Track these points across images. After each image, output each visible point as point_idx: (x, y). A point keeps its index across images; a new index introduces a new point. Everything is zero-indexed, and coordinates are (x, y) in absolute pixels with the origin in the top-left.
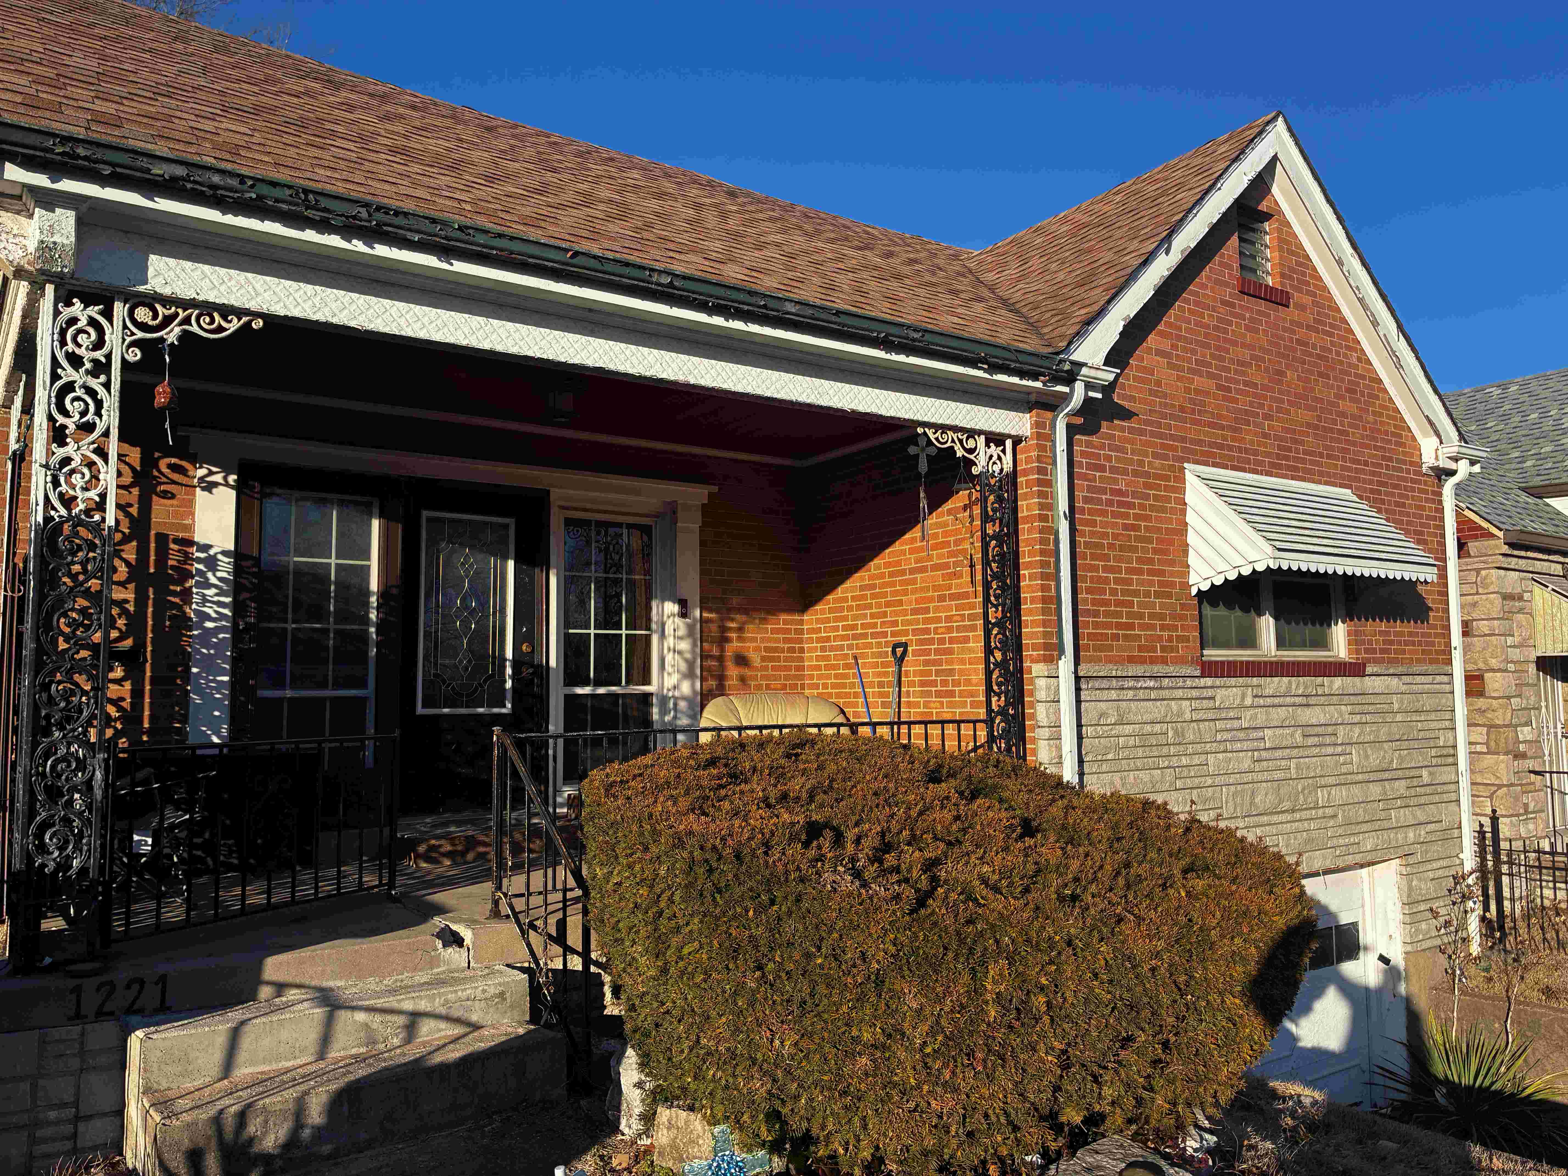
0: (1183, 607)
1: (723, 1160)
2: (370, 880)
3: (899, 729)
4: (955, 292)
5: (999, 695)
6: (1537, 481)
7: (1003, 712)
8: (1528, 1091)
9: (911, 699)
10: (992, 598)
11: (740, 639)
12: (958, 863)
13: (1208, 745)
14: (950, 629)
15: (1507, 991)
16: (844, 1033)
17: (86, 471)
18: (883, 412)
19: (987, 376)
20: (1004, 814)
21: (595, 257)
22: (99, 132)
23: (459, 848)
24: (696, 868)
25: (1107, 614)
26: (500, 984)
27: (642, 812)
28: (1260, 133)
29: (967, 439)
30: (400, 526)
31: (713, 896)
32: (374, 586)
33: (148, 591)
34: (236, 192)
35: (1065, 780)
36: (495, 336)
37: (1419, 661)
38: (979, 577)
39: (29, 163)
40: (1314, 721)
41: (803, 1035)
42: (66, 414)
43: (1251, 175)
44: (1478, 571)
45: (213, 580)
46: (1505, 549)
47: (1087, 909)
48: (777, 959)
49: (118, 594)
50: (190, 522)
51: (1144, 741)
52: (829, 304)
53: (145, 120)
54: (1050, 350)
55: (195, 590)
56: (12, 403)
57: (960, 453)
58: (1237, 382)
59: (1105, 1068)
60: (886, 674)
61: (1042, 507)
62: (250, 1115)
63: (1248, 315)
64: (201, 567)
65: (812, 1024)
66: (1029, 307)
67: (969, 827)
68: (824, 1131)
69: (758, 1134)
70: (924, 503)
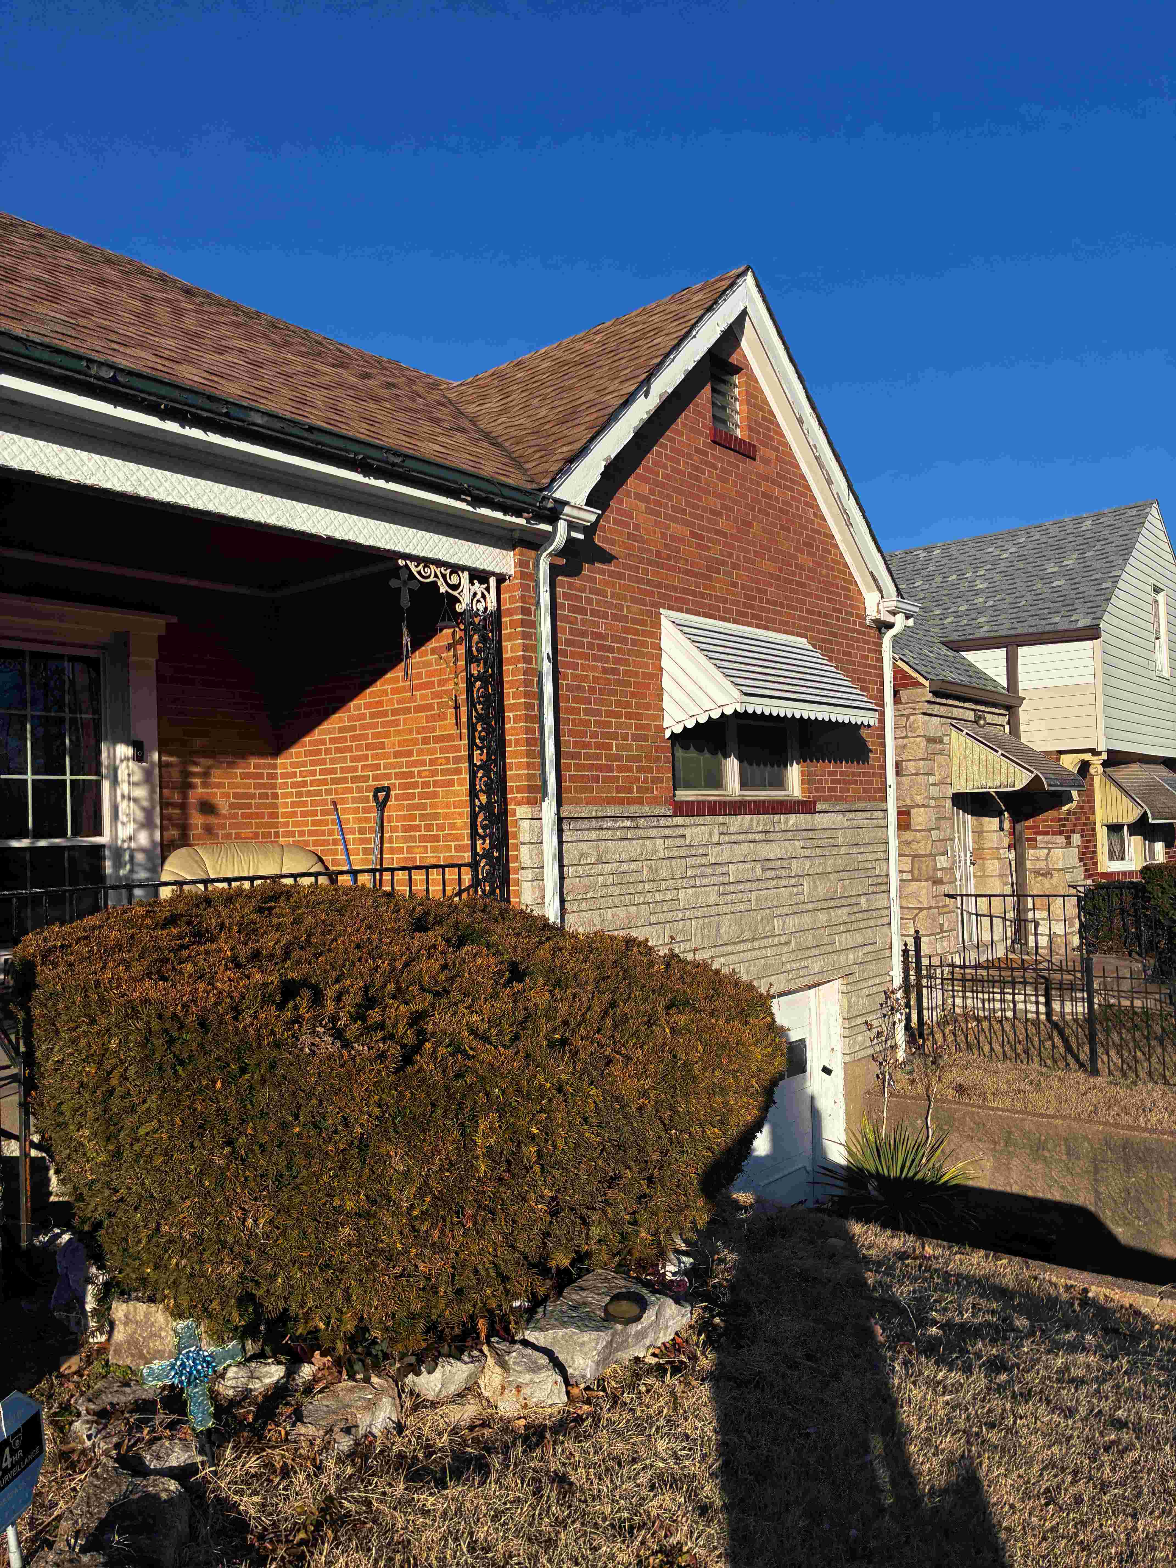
0: (657, 749)
1: (188, 1359)
3: (381, 876)
4: (436, 421)
5: (483, 838)
6: (955, 636)
7: (487, 855)
8: (945, 1178)
9: (395, 845)
10: (478, 741)
11: (205, 785)
12: (446, 1013)
13: (680, 881)
14: (434, 773)
15: (927, 1091)
16: (325, 1204)
18: (361, 540)
19: (470, 508)
20: (492, 960)
21: (17, 339)
24: (153, 1039)
25: (588, 756)
27: (87, 981)
28: (731, 286)
29: (451, 574)
31: (174, 1069)
35: (551, 922)
37: (859, 798)
38: (464, 719)
40: (772, 856)
41: (279, 1211)
43: (724, 326)
44: (908, 716)
46: (930, 697)
47: (577, 1053)
48: (249, 1131)
51: (623, 879)
52: (301, 418)
54: (534, 486)
57: (443, 589)
58: (708, 530)
59: (594, 1209)
60: (367, 820)
61: (526, 648)
63: (719, 465)
65: (290, 1198)
66: (512, 441)
67: (457, 975)
68: (303, 1308)
69: (228, 1321)
70: (406, 640)
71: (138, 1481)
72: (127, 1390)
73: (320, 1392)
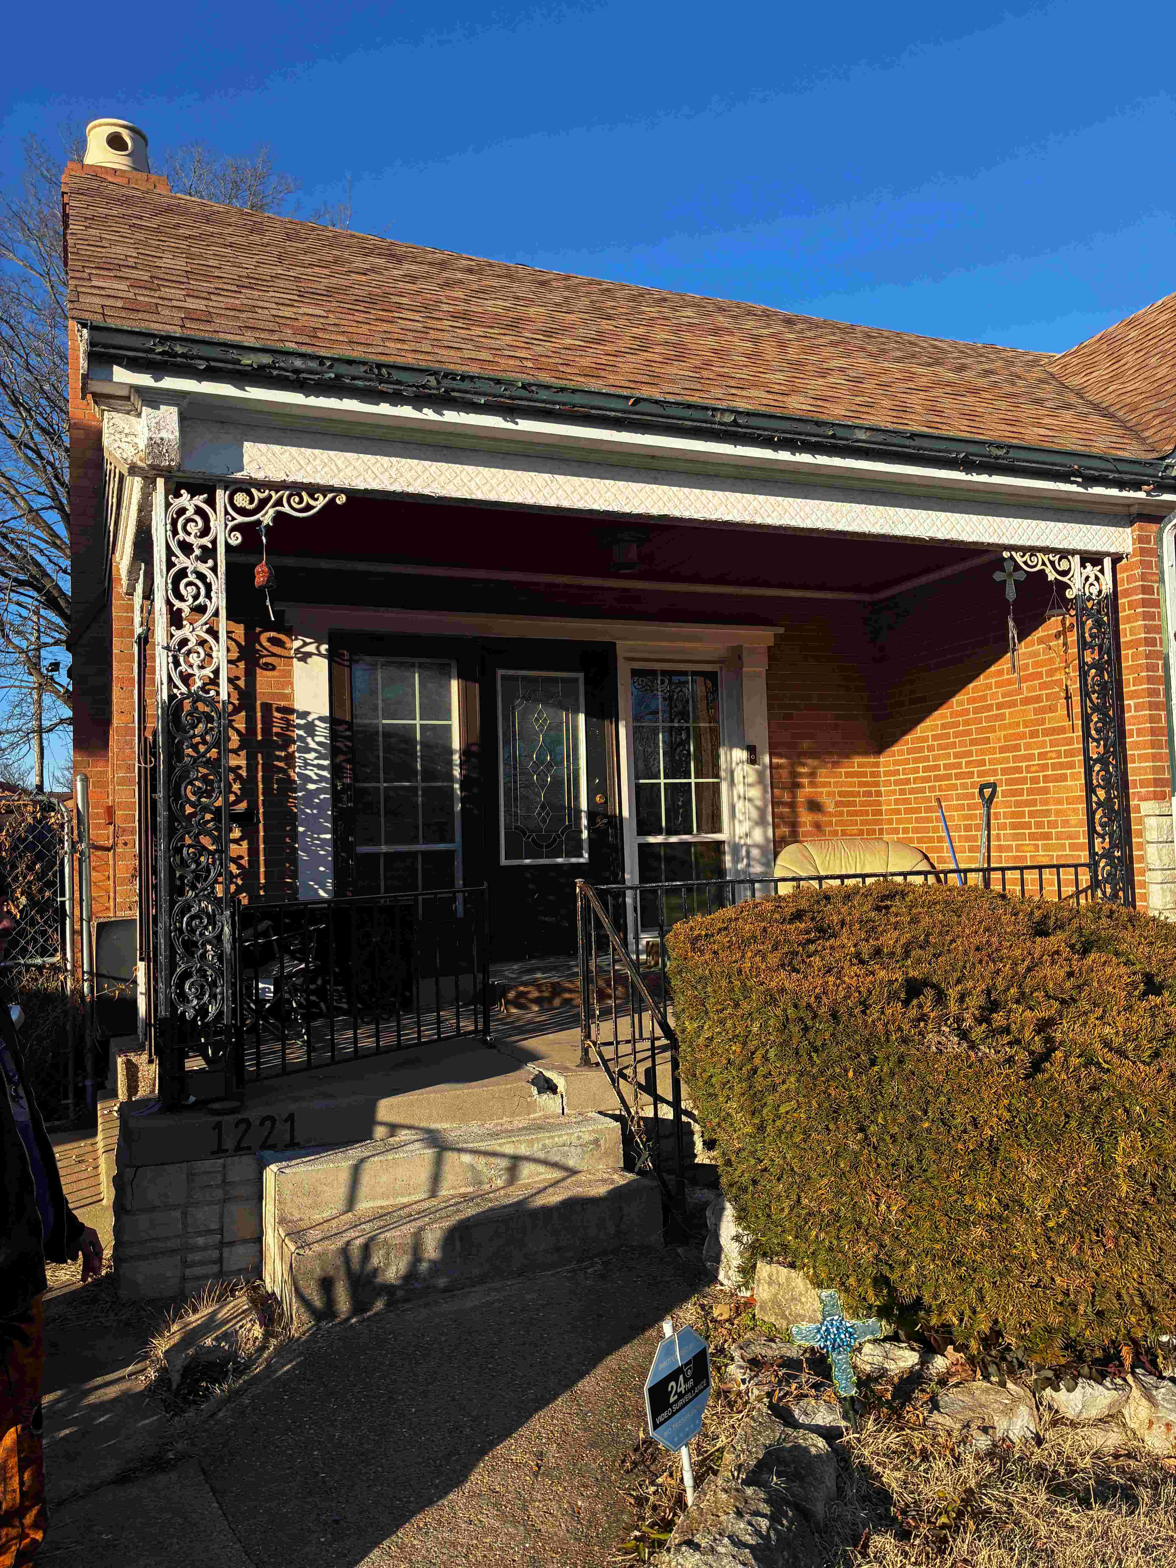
1: (832, 1325)
2: (467, 1025)
3: (990, 875)
4: (1038, 402)
5: (1102, 837)
7: (1108, 855)
9: (1002, 843)
10: (1093, 732)
11: (813, 784)
12: (1075, 1023)
14: (1044, 767)
16: (956, 1201)
17: (200, 649)
19: (1081, 490)
20: (1123, 970)
21: (657, 402)
22: (195, 330)
23: (546, 994)
24: (791, 1026)
26: (593, 1131)
27: (730, 967)
29: (1060, 560)
30: (477, 685)
31: (809, 1055)
32: (456, 744)
33: (257, 757)
34: (317, 374)
36: (560, 492)
38: (1077, 710)
39: (134, 365)
41: (911, 1201)
42: (181, 598)
45: (313, 745)
48: (880, 1121)
49: (234, 761)
50: (290, 691)
52: (901, 427)
53: (232, 313)
54: (1155, 455)
55: (297, 755)
56: (134, 590)
57: (1052, 576)
60: (972, 817)
61: (1148, 629)
62: (374, 1248)
64: (301, 732)
65: (921, 1189)
66: (1126, 409)
67: (1084, 984)
68: (936, 1300)
69: (864, 1298)
70: (1013, 632)
71: (789, 1431)
72: (773, 1345)
73: (956, 1385)
